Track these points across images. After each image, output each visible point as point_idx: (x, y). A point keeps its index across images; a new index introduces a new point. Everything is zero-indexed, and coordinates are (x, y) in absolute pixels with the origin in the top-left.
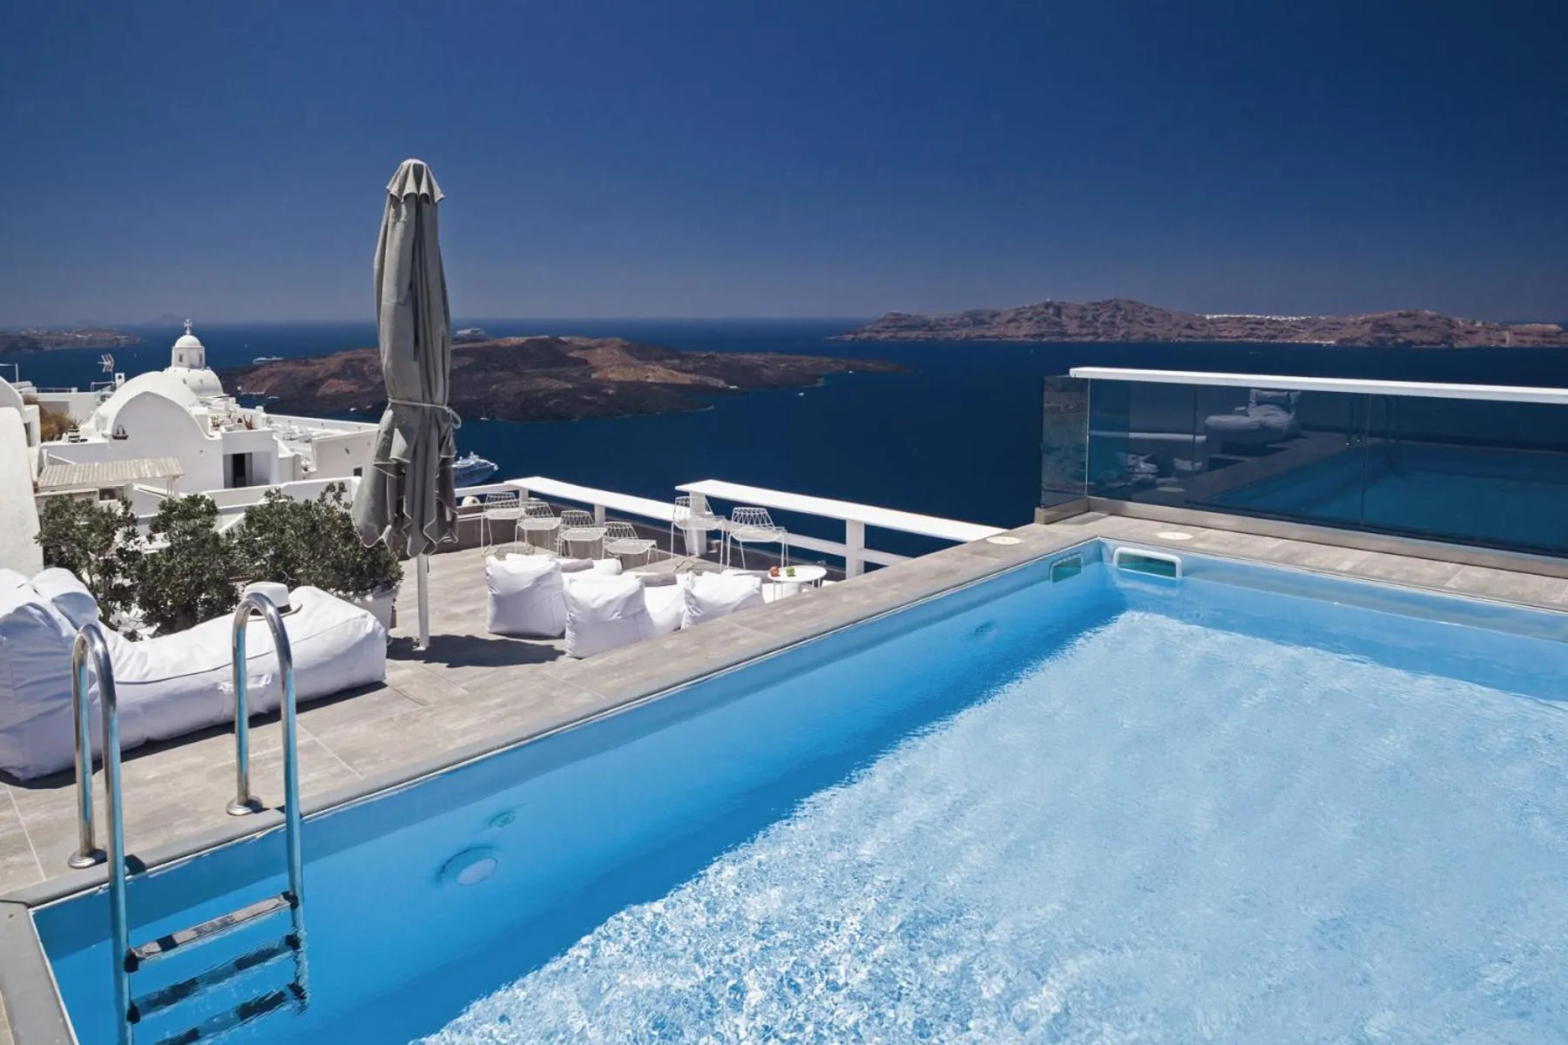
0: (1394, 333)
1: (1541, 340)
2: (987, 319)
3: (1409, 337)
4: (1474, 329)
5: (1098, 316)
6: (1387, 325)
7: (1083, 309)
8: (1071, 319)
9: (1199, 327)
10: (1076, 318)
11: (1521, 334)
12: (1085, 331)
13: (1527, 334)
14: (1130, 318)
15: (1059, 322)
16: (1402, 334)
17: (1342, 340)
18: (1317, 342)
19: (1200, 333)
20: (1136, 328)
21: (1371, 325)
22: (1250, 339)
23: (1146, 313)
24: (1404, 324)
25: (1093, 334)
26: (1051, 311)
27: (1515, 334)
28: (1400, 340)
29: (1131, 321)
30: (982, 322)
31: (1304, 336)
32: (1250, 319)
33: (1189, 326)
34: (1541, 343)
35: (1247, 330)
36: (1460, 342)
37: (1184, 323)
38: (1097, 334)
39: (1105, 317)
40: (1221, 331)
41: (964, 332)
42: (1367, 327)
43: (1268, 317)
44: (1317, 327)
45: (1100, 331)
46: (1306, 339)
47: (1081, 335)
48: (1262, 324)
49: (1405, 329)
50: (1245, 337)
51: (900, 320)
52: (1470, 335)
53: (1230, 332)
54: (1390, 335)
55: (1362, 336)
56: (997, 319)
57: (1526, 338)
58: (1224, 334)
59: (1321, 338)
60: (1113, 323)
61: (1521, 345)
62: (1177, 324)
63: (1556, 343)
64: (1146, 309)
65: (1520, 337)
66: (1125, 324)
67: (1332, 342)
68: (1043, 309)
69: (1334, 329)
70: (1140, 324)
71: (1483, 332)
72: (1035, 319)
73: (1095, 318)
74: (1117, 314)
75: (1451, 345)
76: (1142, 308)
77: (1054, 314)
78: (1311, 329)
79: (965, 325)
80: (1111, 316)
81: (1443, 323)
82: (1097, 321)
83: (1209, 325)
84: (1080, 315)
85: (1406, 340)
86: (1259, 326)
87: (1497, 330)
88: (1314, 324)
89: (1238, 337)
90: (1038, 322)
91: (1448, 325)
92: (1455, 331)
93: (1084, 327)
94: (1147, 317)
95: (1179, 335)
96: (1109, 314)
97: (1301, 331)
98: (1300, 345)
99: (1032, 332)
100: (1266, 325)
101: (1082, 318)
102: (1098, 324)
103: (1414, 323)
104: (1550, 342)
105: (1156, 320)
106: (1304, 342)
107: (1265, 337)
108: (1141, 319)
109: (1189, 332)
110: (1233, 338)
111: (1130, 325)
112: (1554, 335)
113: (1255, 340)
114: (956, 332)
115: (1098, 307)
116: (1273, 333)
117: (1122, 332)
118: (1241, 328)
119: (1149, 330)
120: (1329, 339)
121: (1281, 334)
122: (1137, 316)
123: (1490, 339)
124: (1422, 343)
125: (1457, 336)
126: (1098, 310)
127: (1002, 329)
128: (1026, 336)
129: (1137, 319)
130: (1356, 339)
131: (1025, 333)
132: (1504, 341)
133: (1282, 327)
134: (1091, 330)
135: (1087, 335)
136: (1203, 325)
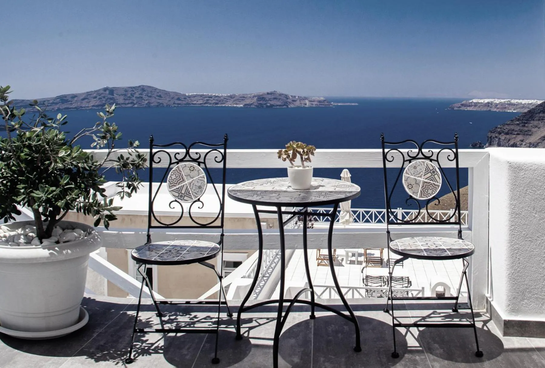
0: (265, 101)
1: (319, 103)
2: (70, 99)
3: (272, 103)
4: (295, 100)
5: (134, 94)
6: (263, 98)
7: (126, 91)
8: (120, 95)
9: (182, 99)
10: (122, 95)
11: (312, 101)
12: (127, 102)
13: (314, 101)
14: (149, 95)
15: (113, 98)
16: (270, 102)
17: (245, 105)
18: (235, 106)
19: (184, 102)
20: (152, 100)
21: (256, 98)
22: (206, 105)
23: (158, 93)
24: (270, 97)
25: (131, 103)
26: (107, 92)
27: (310, 101)
28: (268, 105)
29: (150, 97)
30: (67, 101)
31: (230, 103)
32: (206, 95)
33: (178, 99)
34: (319, 105)
35: (205, 100)
36: (291, 105)
37: (176, 97)
38: (134, 103)
39: (137, 95)
40: (193, 101)
41: (56, 107)
42: (255, 99)
43: (214, 94)
44: (235, 99)
45: (135, 102)
46: (231, 104)
47: (125, 104)
48: (211, 97)
49: (270, 100)
50: (205, 104)
51: (18, 103)
52: (294, 102)
53: (197, 101)
54: (264, 102)
55: (254, 103)
56: (76, 99)
57: (313, 103)
58: (195, 102)
59: (236, 104)
60: (142, 98)
61: (311, 105)
62: (173, 98)
63: (323, 105)
64: (158, 91)
65: (311, 103)
66: (147, 98)
67: (242, 106)
68: (102, 92)
69: (242, 100)
70: (155, 98)
71: (298, 100)
72: (98, 97)
73: (132, 95)
74: (143, 93)
75: (287, 106)
76: (155, 90)
77: (109, 94)
78: (233, 100)
79: (57, 104)
80: (140, 94)
81: (284, 97)
82: (133, 96)
83: (188, 99)
84: (124, 93)
85: (271, 104)
86: (210, 99)
87: (304, 100)
88: (234, 98)
89: (201, 104)
90: (100, 98)
91: (286, 98)
92: (289, 100)
93: (127, 100)
94: (158, 94)
95: (174, 103)
96: (139, 93)
97: (228, 100)
98: (228, 106)
99: (96, 104)
100: (213, 98)
101: (125, 95)
102: (134, 98)
103: (273, 97)
104: (321, 105)
105: (162, 96)
106: (230, 106)
107: (213, 103)
108: (155, 95)
109: (179, 102)
110: (199, 104)
111: (149, 98)
112: (323, 102)
113: (209, 105)
114: (51, 107)
115: (134, 89)
116: (216, 102)
117: (146, 102)
118: (202, 100)
119: (159, 101)
120: (240, 104)
121: (220, 103)
122: (154, 94)
123: (301, 104)
124: (277, 106)
125: (289, 102)
126: (134, 91)
127: (79, 104)
128: (93, 106)
129: (153, 95)
130: (251, 104)
131: (92, 105)
132: (306, 104)
133: (220, 99)
134: (130, 101)
135: (128, 104)
136: (185, 98)
